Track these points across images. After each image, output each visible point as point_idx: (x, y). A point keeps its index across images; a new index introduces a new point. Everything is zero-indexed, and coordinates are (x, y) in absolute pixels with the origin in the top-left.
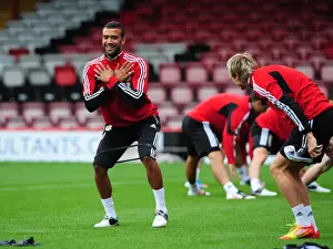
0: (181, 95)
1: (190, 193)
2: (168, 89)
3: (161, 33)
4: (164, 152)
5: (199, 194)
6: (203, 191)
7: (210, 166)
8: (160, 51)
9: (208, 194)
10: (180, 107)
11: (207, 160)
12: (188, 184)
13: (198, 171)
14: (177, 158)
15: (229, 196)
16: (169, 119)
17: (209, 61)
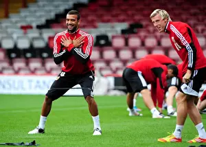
0: (125, 54)
1: (130, 114)
2: (117, 51)
3: (113, 16)
4: (115, 89)
5: (136, 115)
6: (138, 113)
7: (142, 98)
8: (113, 27)
9: (141, 115)
10: (125, 62)
12: (129, 109)
13: (135, 101)
14: (122, 93)
15: (154, 117)
16: (117, 69)
17: (142, 34)
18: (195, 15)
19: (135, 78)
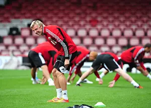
0: (30, 41)
1: (33, 83)
2: (25, 39)
3: (22, 14)
4: (22, 65)
5: (37, 83)
6: (39, 82)
7: (42, 71)
8: (22, 22)
9: (41, 83)
10: (30, 46)
11: (40, 69)
12: (32, 79)
13: (36, 73)
14: (28, 68)
16: (24, 51)
18: (79, 14)
19: (37, 57)
